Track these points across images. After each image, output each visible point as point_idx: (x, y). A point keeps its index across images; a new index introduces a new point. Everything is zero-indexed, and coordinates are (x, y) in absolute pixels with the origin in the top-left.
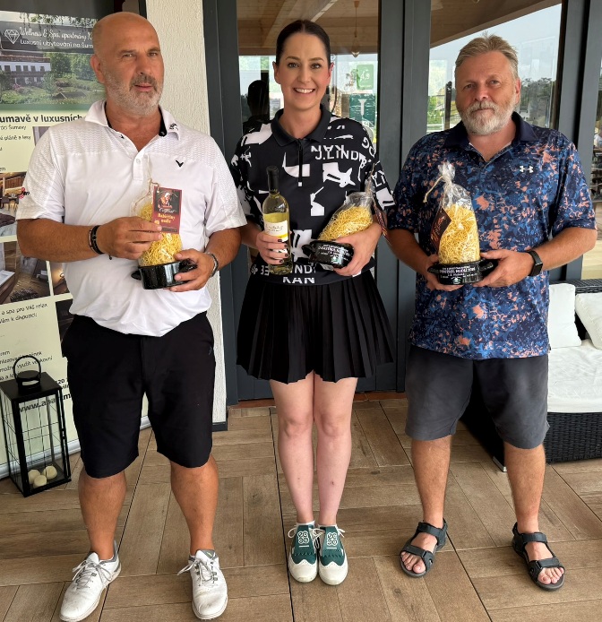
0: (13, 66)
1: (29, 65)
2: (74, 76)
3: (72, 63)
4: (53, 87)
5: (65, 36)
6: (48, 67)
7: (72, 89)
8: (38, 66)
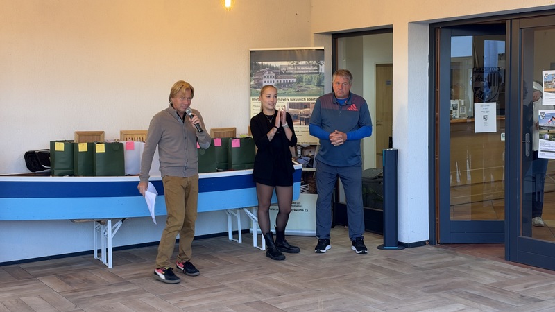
0: (282, 80)
1: (288, 80)
2: (304, 83)
3: (304, 78)
4: (296, 87)
5: (302, 68)
6: (295, 80)
7: (302, 88)
8: (291, 80)
